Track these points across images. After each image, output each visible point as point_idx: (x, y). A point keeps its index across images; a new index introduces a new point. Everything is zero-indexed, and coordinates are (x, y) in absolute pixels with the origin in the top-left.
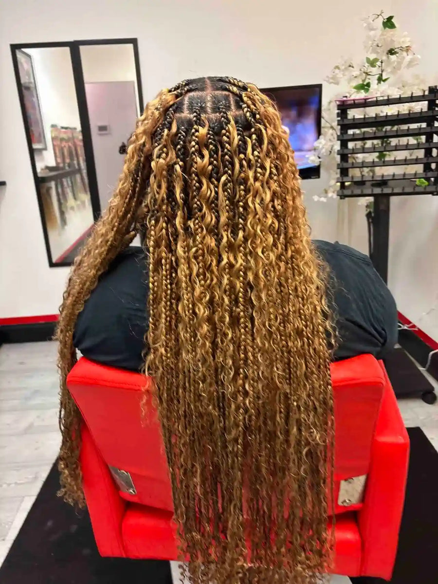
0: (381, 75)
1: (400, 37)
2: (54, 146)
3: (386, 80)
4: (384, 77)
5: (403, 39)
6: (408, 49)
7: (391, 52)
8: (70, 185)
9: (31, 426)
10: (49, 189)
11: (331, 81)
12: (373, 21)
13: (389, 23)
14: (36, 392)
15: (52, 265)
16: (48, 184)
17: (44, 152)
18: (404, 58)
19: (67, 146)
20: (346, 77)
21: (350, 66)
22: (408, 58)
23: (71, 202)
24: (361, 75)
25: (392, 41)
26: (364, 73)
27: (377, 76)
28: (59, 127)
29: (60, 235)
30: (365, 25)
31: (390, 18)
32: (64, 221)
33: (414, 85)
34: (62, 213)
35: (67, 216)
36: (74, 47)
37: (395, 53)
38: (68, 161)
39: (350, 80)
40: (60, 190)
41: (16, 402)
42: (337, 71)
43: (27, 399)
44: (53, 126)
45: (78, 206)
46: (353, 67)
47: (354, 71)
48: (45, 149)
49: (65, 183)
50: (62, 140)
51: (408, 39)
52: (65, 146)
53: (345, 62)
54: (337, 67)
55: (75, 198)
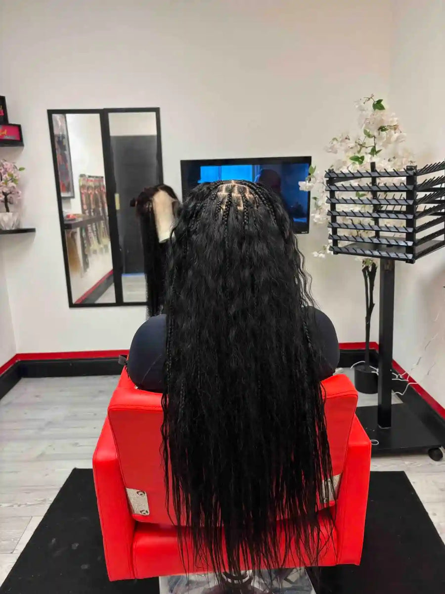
0: (375, 147)
1: (389, 116)
2: (81, 194)
3: (379, 151)
4: (377, 149)
5: (391, 119)
6: (395, 128)
7: (382, 129)
8: (95, 229)
9: (42, 455)
10: (74, 234)
11: (330, 150)
12: (364, 103)
13: (378, 105)
14: (50, 424)
15: (72, 305)
16: (73, 230)
17: (72, 200)
18: (392, 135)
19: (93, 193)
20: (343, 148)
21: (346, 138)
22: (395, 135)
23: (94, 245)
24: (356, 146)
25: (382, 120)
26: (359, 144)
27: (371, 148)
28: (87, 176)
29: (82, 277)
30: (357, 106)
31: (379, 101)
32: (86, 264)
33: (403, 157)
34: (85, 256)
35: (90, 259)
36: (104, 114)
37: (385, 130)
38: (93, 207)
39: (346, 151)
40: (84, 234)
41: (31, 432)
42: (335, 142)
43: (41, 429)
44: (82, 176)
45: (101, 250)
46: (349, 139)
47: (350, 143)
48: (73, 197)
49: (89, 228)
50: (88, 188)
51: (396, 119)
52: (91, 193)
53: (342, 135)
54: (334, 139)
55: (99, 242)
